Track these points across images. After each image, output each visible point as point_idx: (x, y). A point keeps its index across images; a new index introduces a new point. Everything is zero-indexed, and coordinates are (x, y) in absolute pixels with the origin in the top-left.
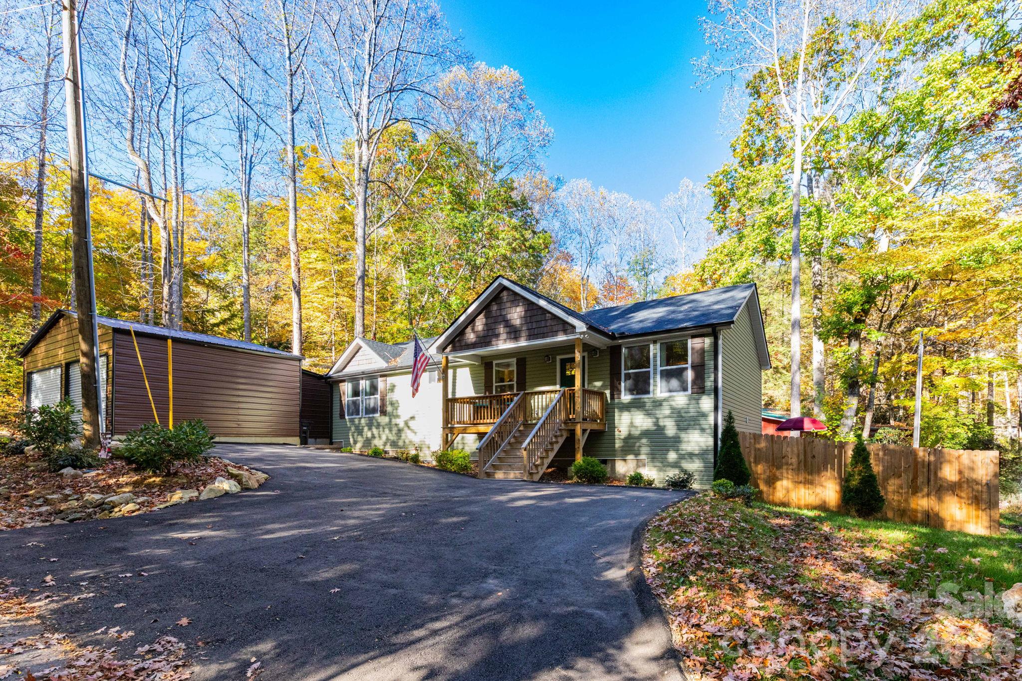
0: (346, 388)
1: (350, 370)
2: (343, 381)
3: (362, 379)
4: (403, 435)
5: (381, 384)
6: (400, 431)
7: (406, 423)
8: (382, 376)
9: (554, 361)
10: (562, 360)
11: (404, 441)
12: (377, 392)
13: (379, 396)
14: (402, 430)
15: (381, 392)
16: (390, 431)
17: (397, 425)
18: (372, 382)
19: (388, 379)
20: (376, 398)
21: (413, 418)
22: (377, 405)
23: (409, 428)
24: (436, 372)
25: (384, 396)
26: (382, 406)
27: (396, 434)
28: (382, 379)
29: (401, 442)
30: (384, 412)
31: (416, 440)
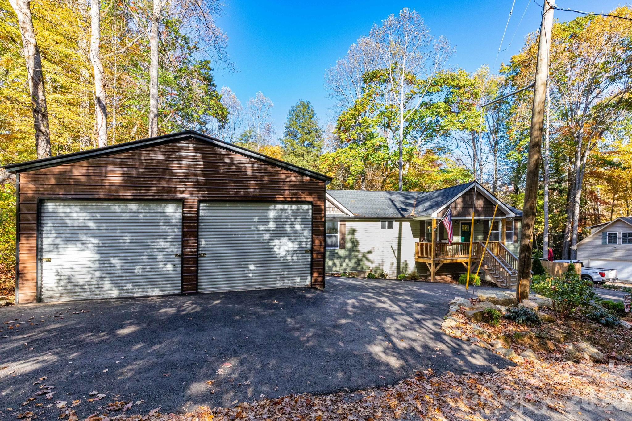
5: (341, 226)
7: (364, 256)
8: (341, 221)
9: (458, 223)
10: (462, 223)
11: (362, 268)
12: (336, 232)
13: (338, 235)
14: (361, 260)
15: (341, 232)
16: (350, 261)
17: (356, 256)
18: (333, 224)
19: (346, 223)
20: (336, 237)
21: (370, 252)
22: (337, 242)
23: (367, 259)
24: (387, 223)
25: (343, 235)
26: (342, 242)
27: (356, 263)
28: (342, 223)
29: (359, 268)
30: (343, 246)
31: (372, 266)
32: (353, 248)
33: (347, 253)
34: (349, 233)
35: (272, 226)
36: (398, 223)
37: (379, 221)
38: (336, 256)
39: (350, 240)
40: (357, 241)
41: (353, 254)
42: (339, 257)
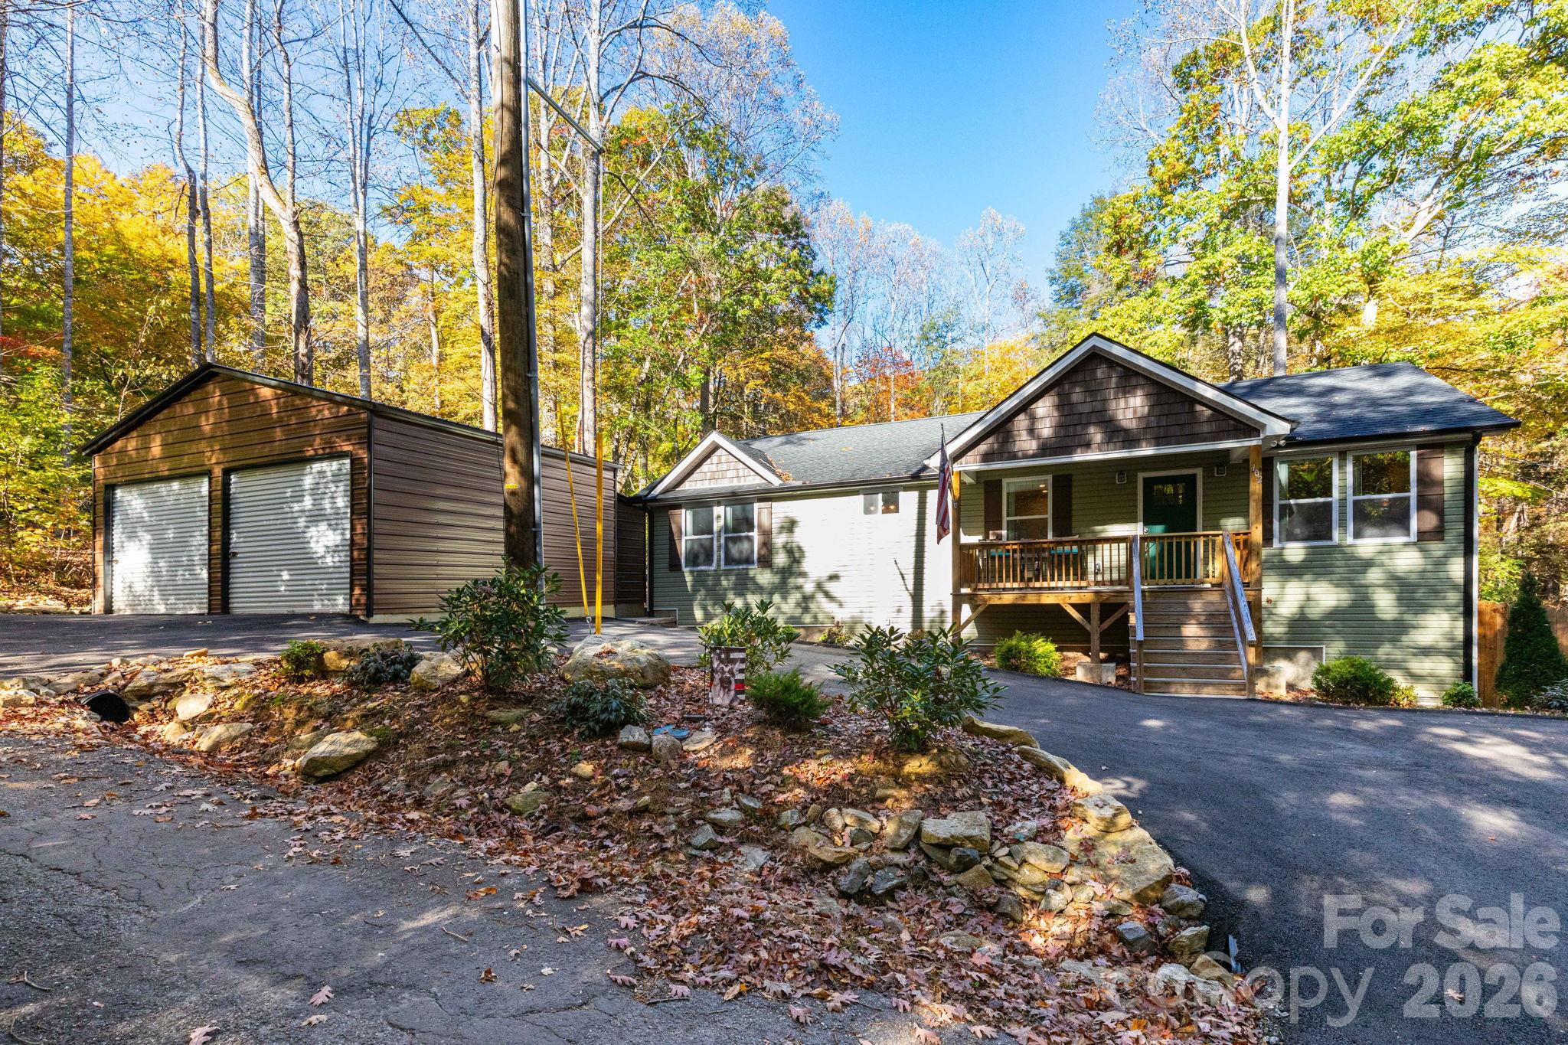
0: (685, 519)
1: (690, 487)
2: (679, 507)
3: (719, 504)
4: (813, 606)
5: (760, 512)
6: (807, 599)
7: (819, 586)
8: (761, 500)
9: (1133, 481)
10: (1145, 480)
11: (815, 617)
12: (751, 528)
13: (755, 534)
14: (812, 597)
15: (760, 526)
16: (784, 598)
17: (799, 588)
18: (744, 510)
19: (774, 504)
20: (750, 539)
21: (834, 577)
22: (752, 552)
23: (827, 594)
24: (880, 496)
25: (767, 534)
26: (763, 552)
27: (798, 605)
28: (763, 505)
29: (807, 619)
30: (766, 562)
31: (842, 615)
32: (790, 567)
33: (777, 579)
34: (782, 528)
35: (308, 502)
36: (914, 495)
37: (856, 493)
38: (750, 585)
39: (784, 547)
40: (799, 548)
41: (792, 581)
42: (759, 589)
